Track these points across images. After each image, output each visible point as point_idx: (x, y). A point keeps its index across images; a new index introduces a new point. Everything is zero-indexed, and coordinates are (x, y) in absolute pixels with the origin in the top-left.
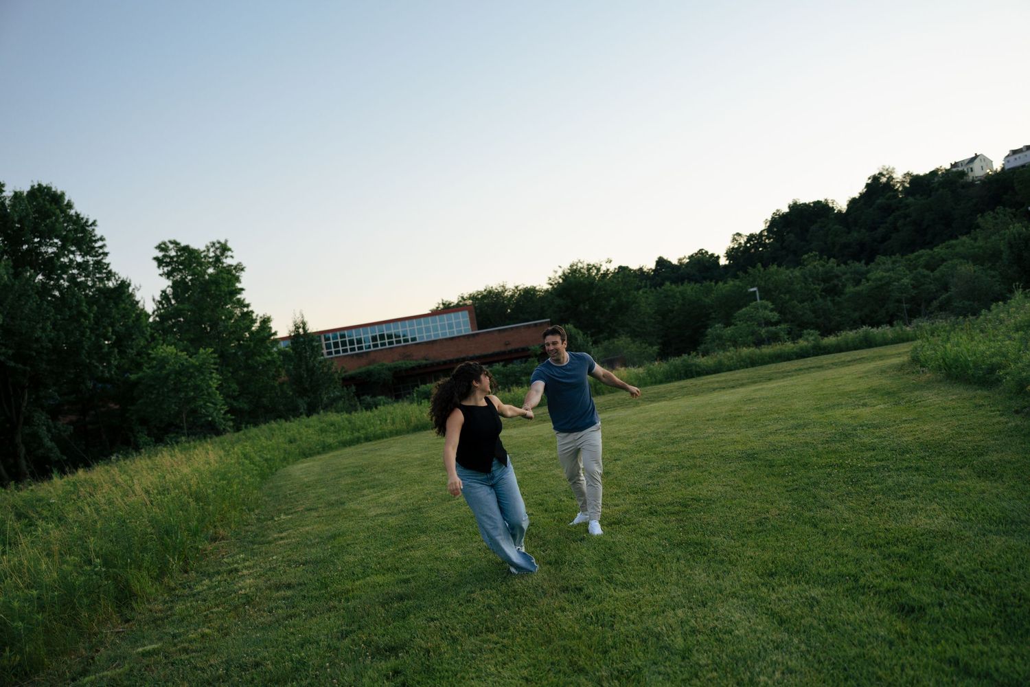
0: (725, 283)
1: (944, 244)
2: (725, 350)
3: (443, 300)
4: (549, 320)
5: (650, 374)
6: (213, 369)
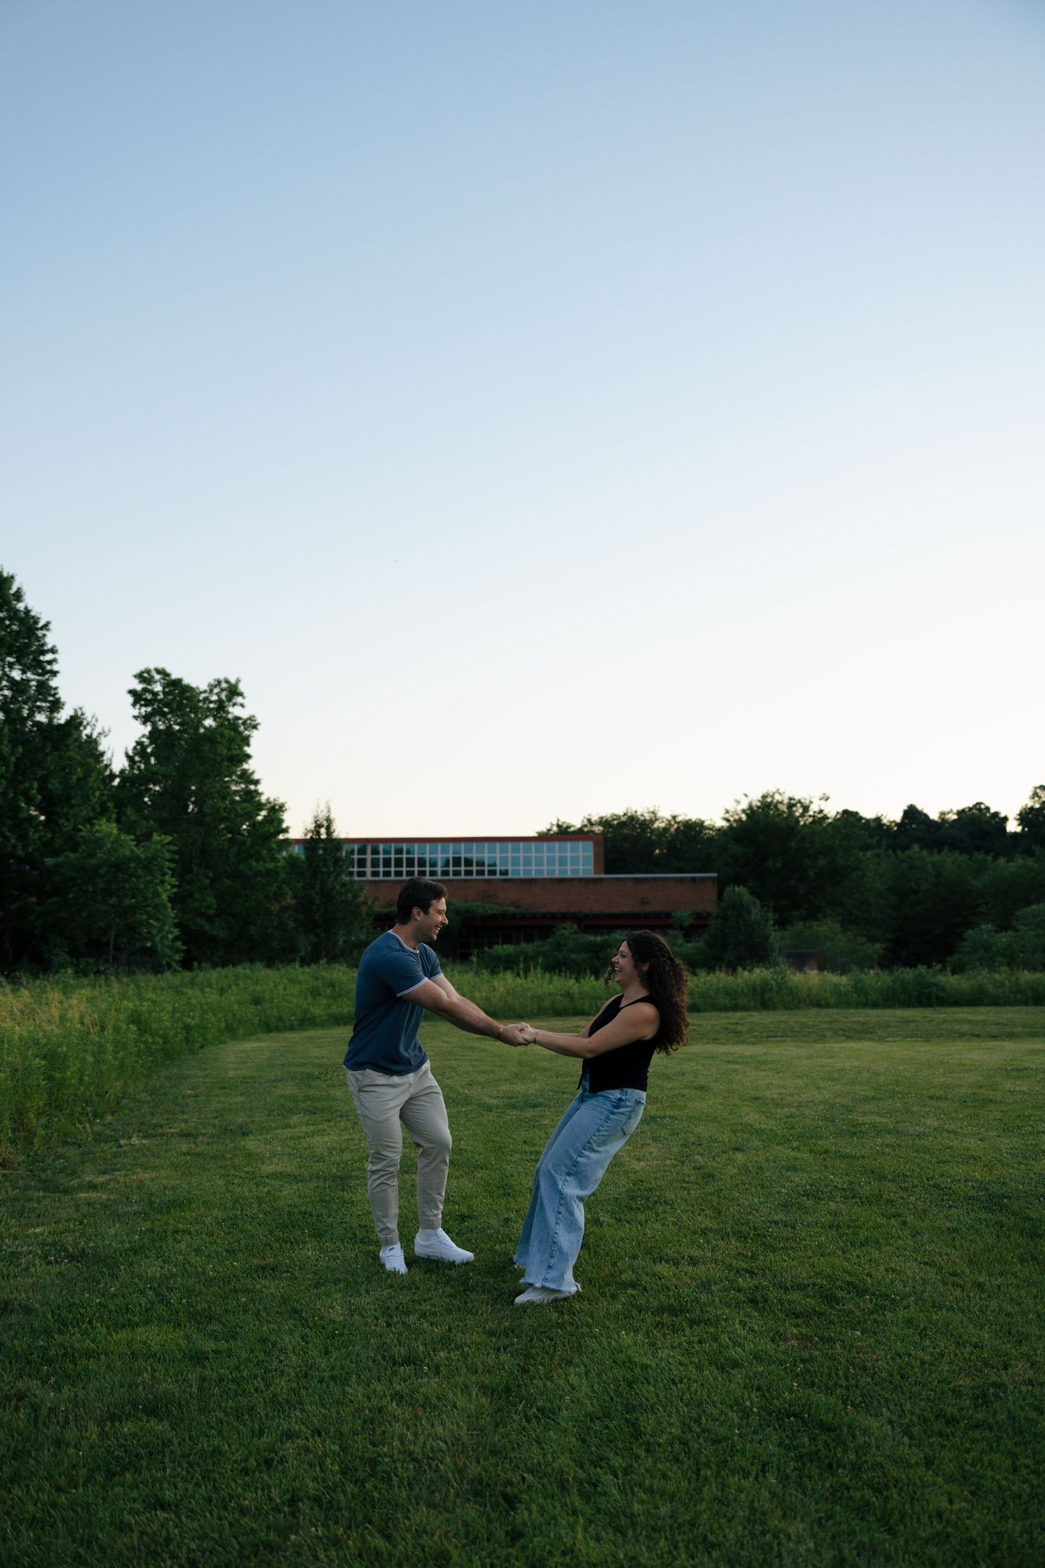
0: (1011, 860)
2: (992, 969)
3: (559, 821)
4: (715, 875)
5: (859, 989)
6: (169, 868)
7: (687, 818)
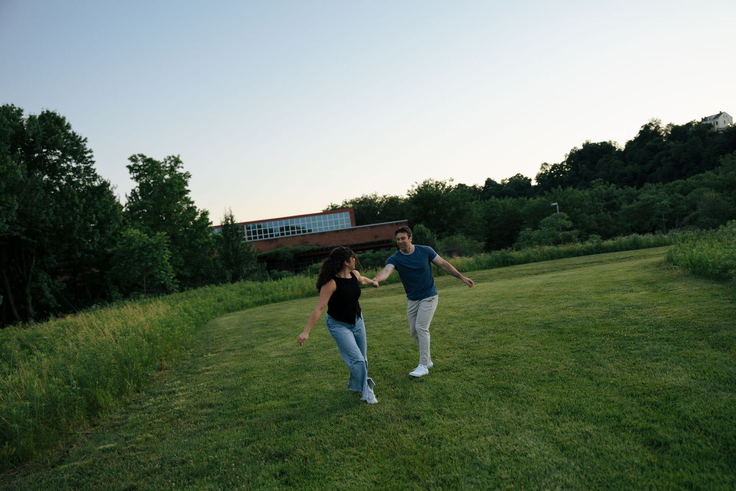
0: (535, 198)
1: (694, 176)
2: (532, 247)
3: (331, 204)
4: (406, 220)
5: (478, 262)
6: (166, 247)
7: (390, 196)
